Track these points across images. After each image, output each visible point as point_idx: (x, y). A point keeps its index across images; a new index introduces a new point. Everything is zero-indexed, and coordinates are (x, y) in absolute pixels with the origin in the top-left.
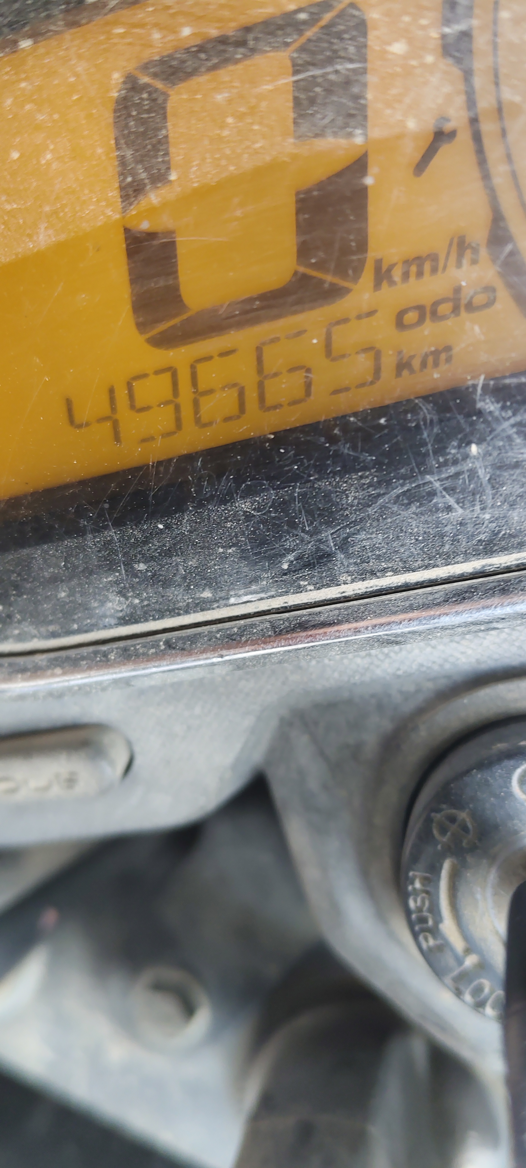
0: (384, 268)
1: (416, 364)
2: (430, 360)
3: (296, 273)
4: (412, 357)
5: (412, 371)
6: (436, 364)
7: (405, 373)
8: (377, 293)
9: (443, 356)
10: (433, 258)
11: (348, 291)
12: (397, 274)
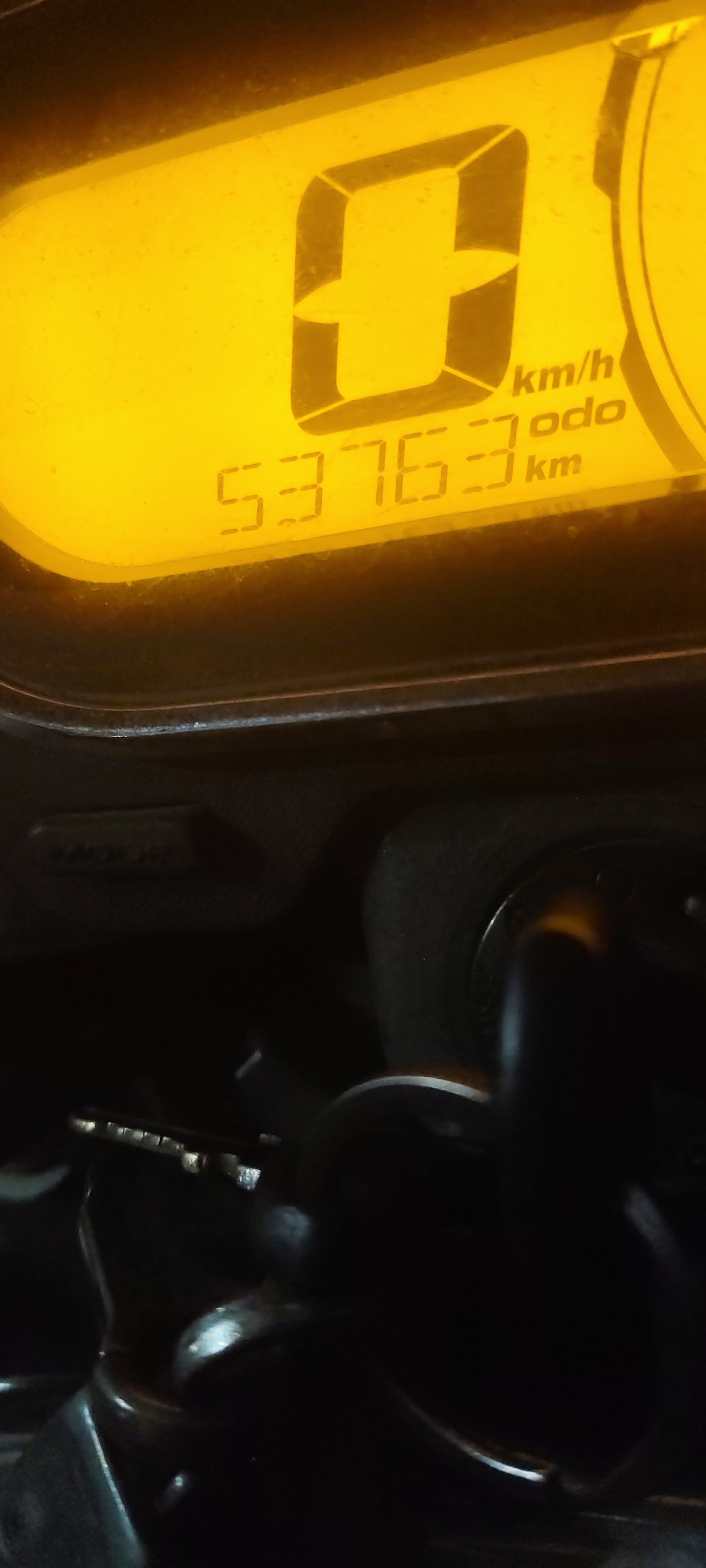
0: (524, 375)
1: (546, 469)
2: (559, 466)
3: (443, 371)
4: (542, 463)
5: (541, 476)
6: (564, 473)
7: (535, 477)
8: (516, 398)
9: (572, 464)
10: (570, 369)
11: (489, 393)
12: (535, 381)
